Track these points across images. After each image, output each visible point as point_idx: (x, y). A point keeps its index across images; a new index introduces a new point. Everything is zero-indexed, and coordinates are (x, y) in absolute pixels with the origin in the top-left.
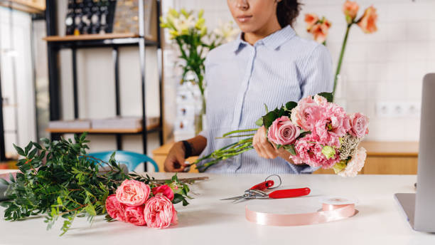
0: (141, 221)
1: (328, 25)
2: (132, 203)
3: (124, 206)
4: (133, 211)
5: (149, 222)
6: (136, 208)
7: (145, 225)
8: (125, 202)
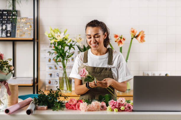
0: (75, 109)
1: (124, 39)
2: (72, 104)
3: (70, 105)
4: (73, 106)
5: (77, 109)
6: (74, 105)
7: (76, 109)
8: (71, 104)
